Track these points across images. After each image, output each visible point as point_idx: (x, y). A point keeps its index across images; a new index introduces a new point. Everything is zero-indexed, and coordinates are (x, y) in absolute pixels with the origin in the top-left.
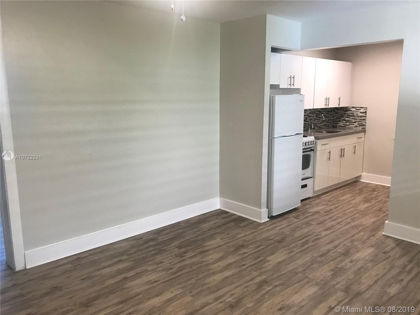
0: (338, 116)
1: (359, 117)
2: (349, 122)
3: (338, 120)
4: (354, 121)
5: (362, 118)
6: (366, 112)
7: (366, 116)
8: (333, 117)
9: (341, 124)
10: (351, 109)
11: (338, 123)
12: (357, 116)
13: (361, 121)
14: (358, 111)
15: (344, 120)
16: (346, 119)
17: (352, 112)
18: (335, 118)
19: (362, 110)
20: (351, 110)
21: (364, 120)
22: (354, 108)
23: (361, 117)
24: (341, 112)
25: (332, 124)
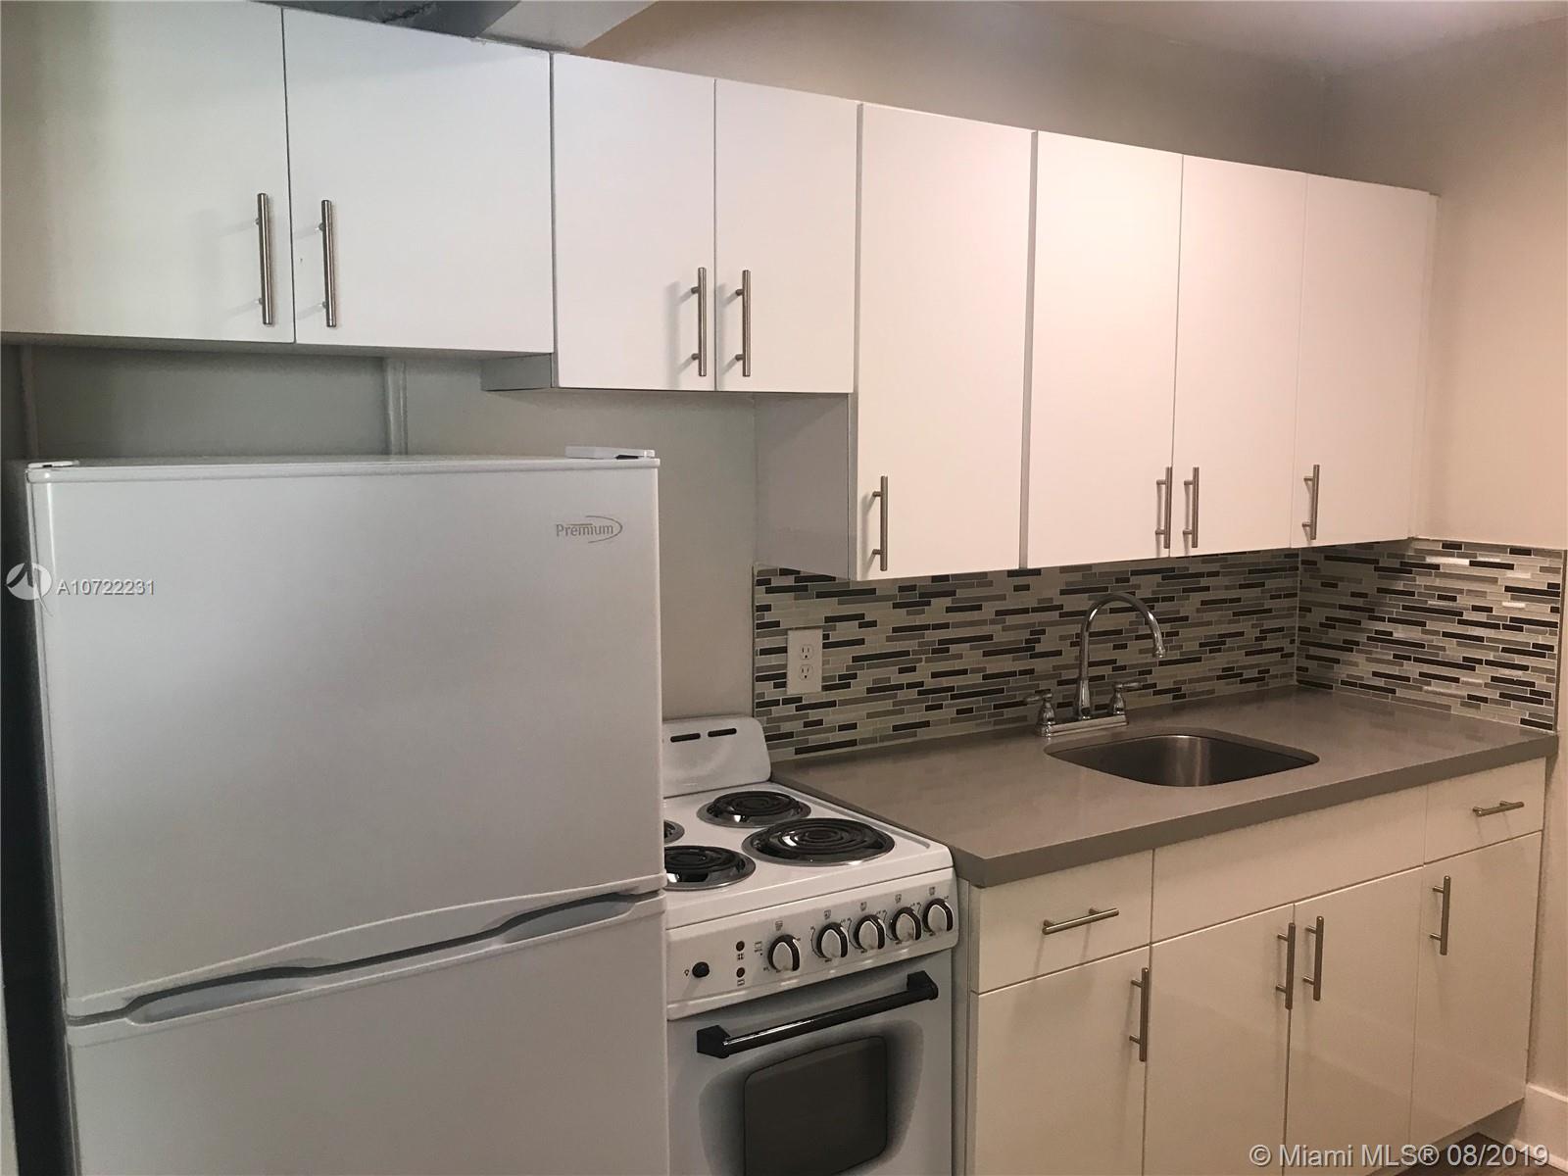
0: (1342, 607)
2: (1417, 660)
3: (1336, 635)
4: (1454, 651)
5: (1526, 637)
7: (1553, 625)
8: (1305, 609)
9: (1361, 666)
11: (1337, 661)
12: (1481, 616)
13: (1518, 659)
14: (1495, 580)
15: (1385, 638)
16: (1400, 633)
17: (1438, 582)
18: (1318, 616)
19: (1525, 574)
20: (1437, 567)
21: (1542, 650)
22: (1460, 556)
24: (1360, 582)
25: (1295, 661)
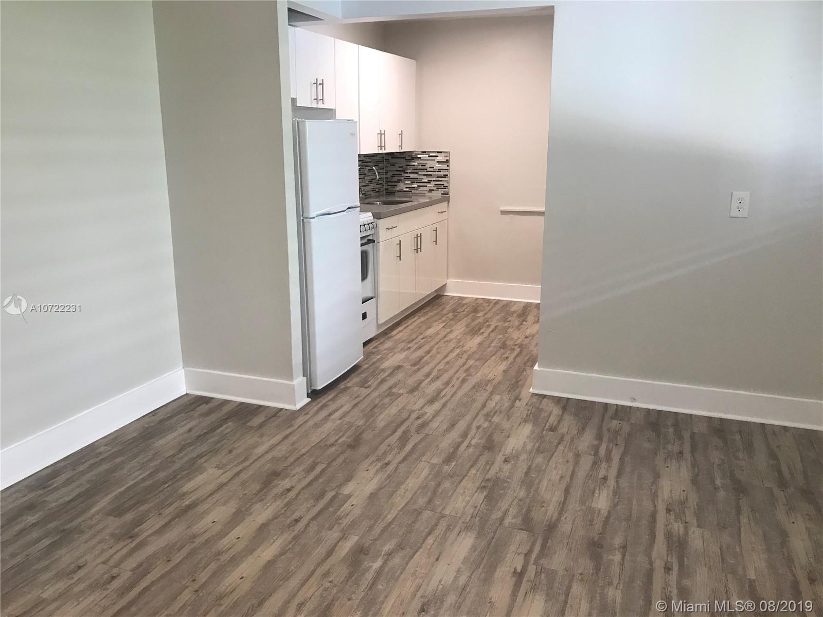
0: (396, 171)
1: (435, 172)
2: (417, 182)
3: (395, 179)
4: (426, 179)
5: (442, 173)
6: (447, 161)
7: (447, 169)
8: (386, 173)
9: (402, 186)
10: (419, 156)
11: (396, 186)
12: (432, 169)
13: (440, 179)
14: (434, 160)
15: (408, 178)
16: (412, 176)
17: (421, 162)
18: (390, 174)
19: (441, 158)
20: (420, 158)
21: (445, 176)
22: (426, 154)
23: (440, 170)
24: (400, 163)
25: (385, 187)
